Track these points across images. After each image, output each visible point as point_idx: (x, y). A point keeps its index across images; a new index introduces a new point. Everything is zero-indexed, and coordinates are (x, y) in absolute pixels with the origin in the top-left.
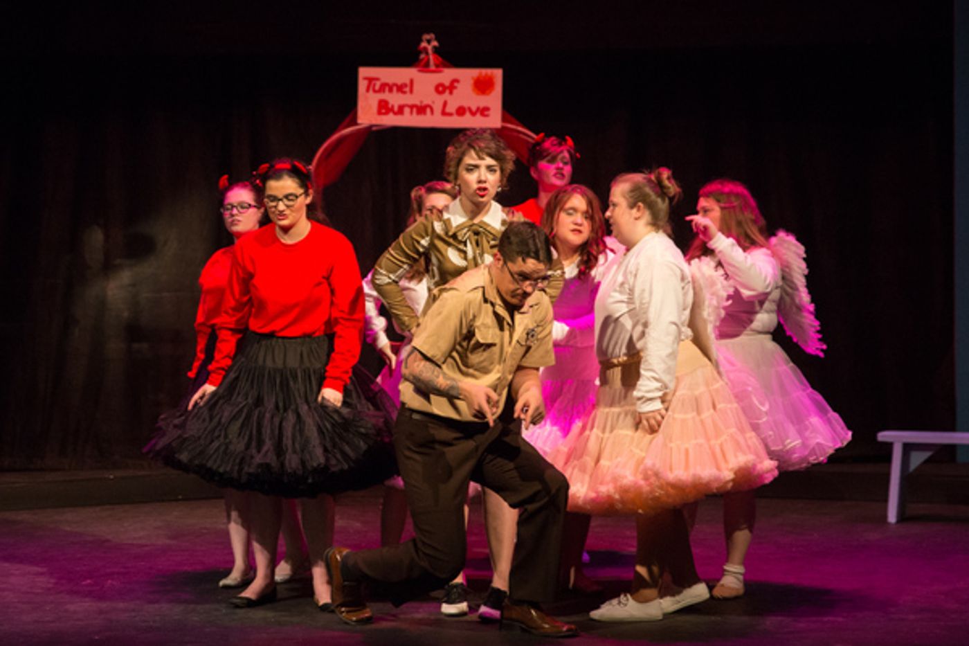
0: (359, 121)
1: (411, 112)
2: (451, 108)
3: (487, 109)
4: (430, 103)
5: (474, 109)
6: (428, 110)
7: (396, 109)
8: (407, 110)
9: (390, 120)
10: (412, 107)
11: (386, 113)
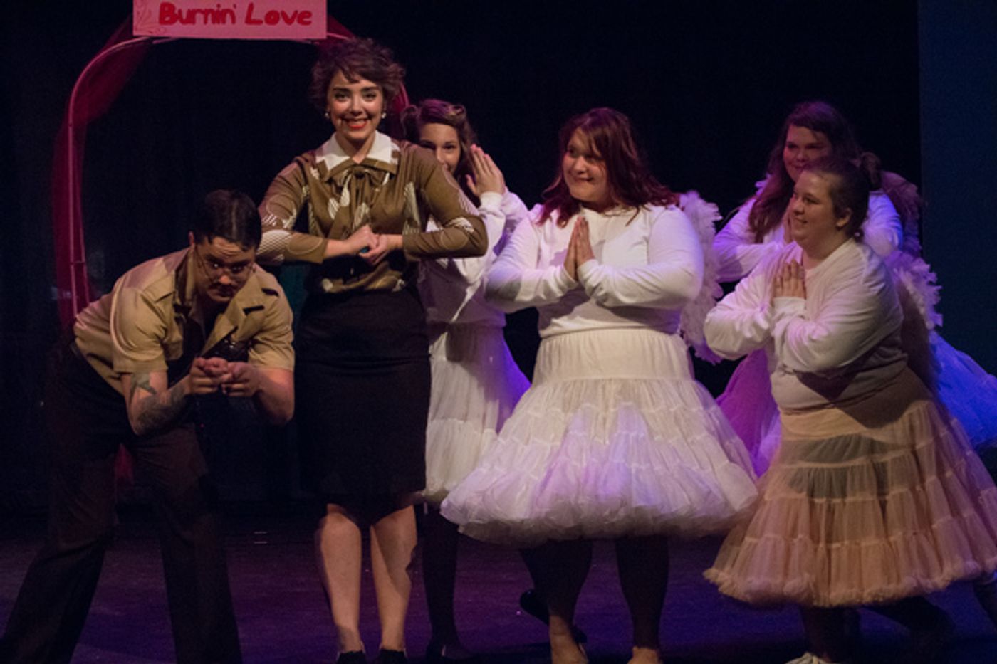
0: (135, 33)
1: (205, 22)
2: (258, 14)
3: (309, 14)
4: (231, 7)
5: (290, 15)
6: (228, 17)
7: (184, 16)
8: (199, 17)
9: (177, 31)
10: (206, 12)
11: (172, 22)
